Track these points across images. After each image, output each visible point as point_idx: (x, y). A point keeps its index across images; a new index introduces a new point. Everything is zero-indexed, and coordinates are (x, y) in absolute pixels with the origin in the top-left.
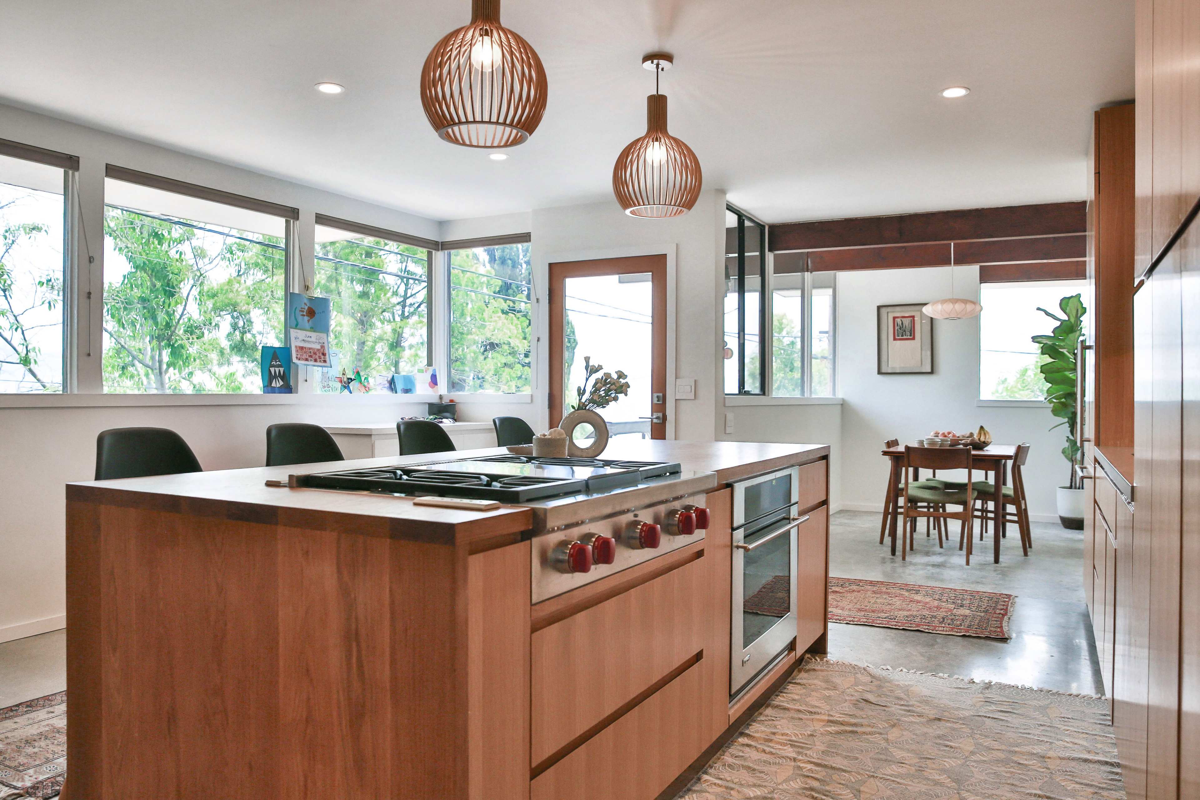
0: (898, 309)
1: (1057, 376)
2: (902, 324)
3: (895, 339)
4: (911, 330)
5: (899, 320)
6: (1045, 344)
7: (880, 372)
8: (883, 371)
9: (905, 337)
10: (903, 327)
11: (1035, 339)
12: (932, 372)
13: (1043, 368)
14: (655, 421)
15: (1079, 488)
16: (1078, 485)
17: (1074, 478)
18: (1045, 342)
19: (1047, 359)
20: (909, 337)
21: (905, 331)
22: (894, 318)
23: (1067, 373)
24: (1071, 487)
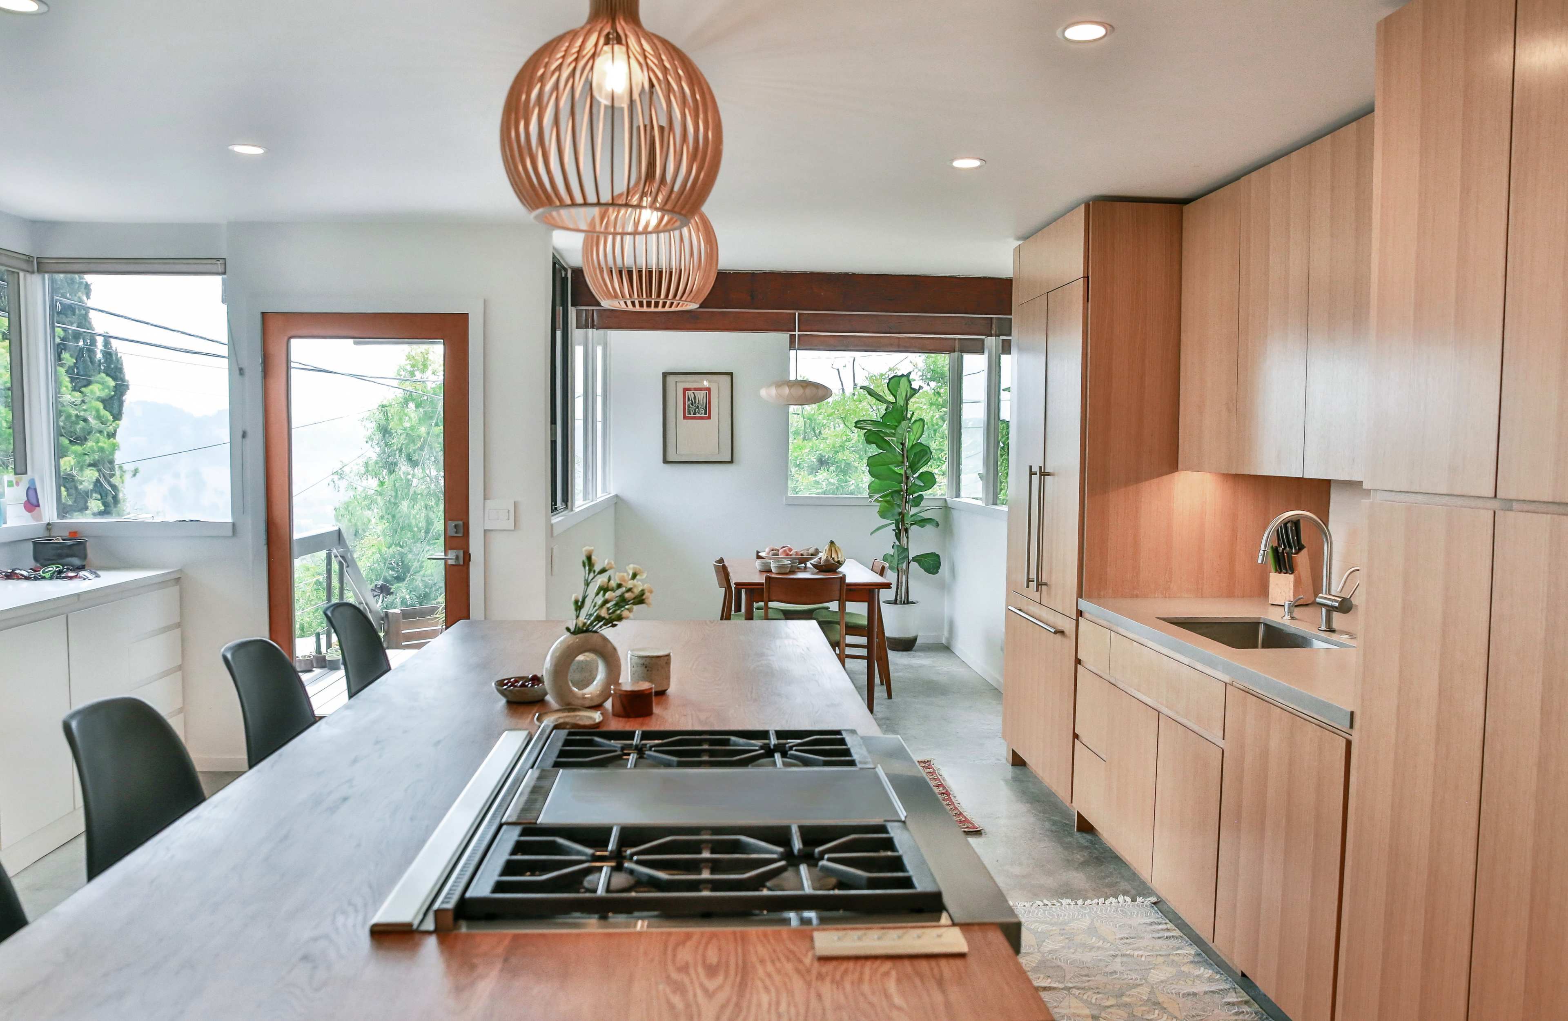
0: (689, 377)
1: (881, 470)
2: (695, 398)
3: (685, 418)
4: (706, 407)
5: (690, 393)
6: (870, 430)
7: (665, 461)
8: (670, 459)
9: (698, 415)
10: (695, 403)
11: (858, 424)
12: (731, 462)
13: (870, 459)
14: (450, 562)
15: (904, 603)
16: (904, 601)
17: (899, 590)
18: (869, 428)
19: (873, 450)
20: (703, 415)
21: (698, 407)
22: (685, 390)
23: (892, 467)
24: (895, 602)
